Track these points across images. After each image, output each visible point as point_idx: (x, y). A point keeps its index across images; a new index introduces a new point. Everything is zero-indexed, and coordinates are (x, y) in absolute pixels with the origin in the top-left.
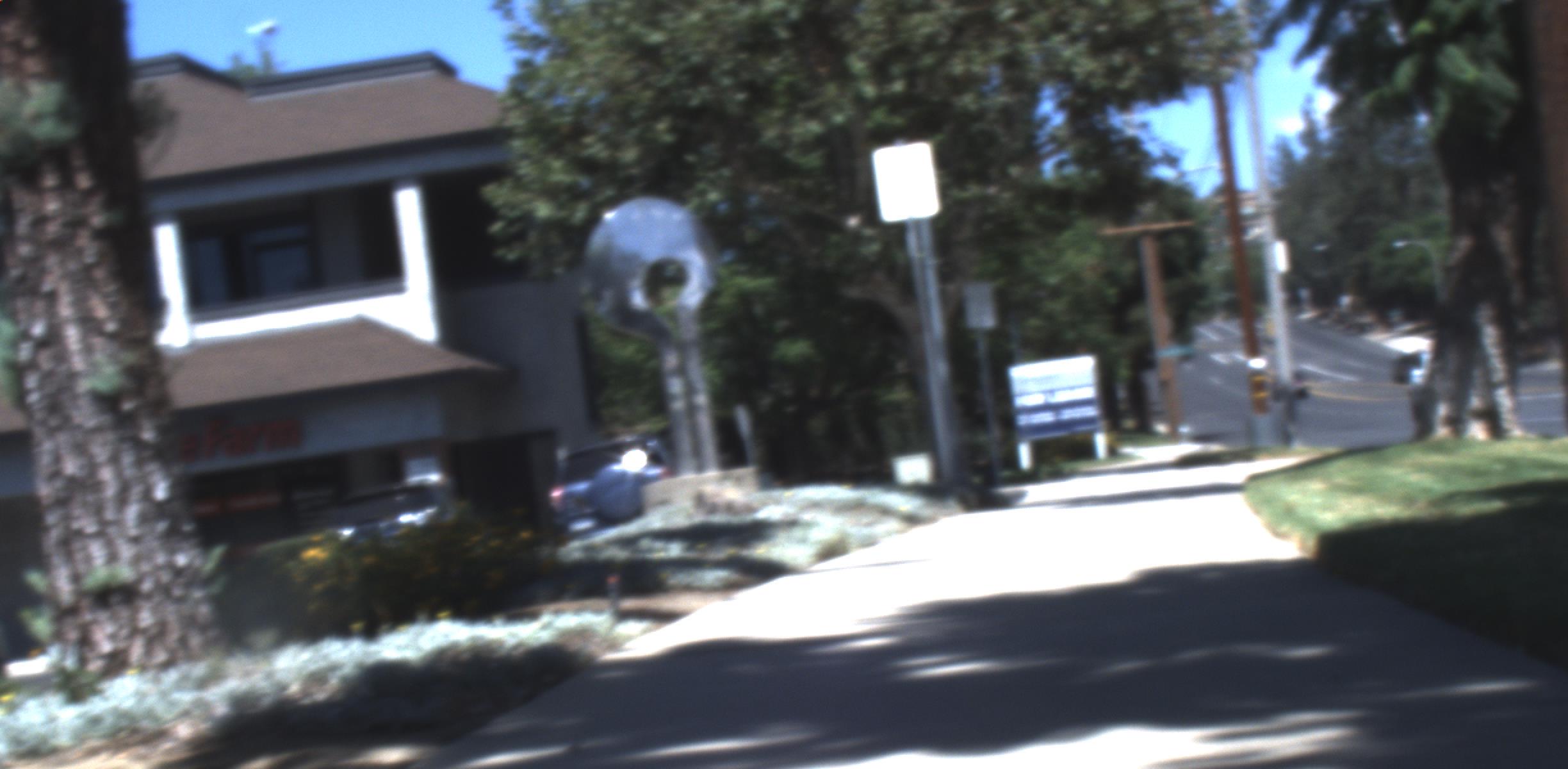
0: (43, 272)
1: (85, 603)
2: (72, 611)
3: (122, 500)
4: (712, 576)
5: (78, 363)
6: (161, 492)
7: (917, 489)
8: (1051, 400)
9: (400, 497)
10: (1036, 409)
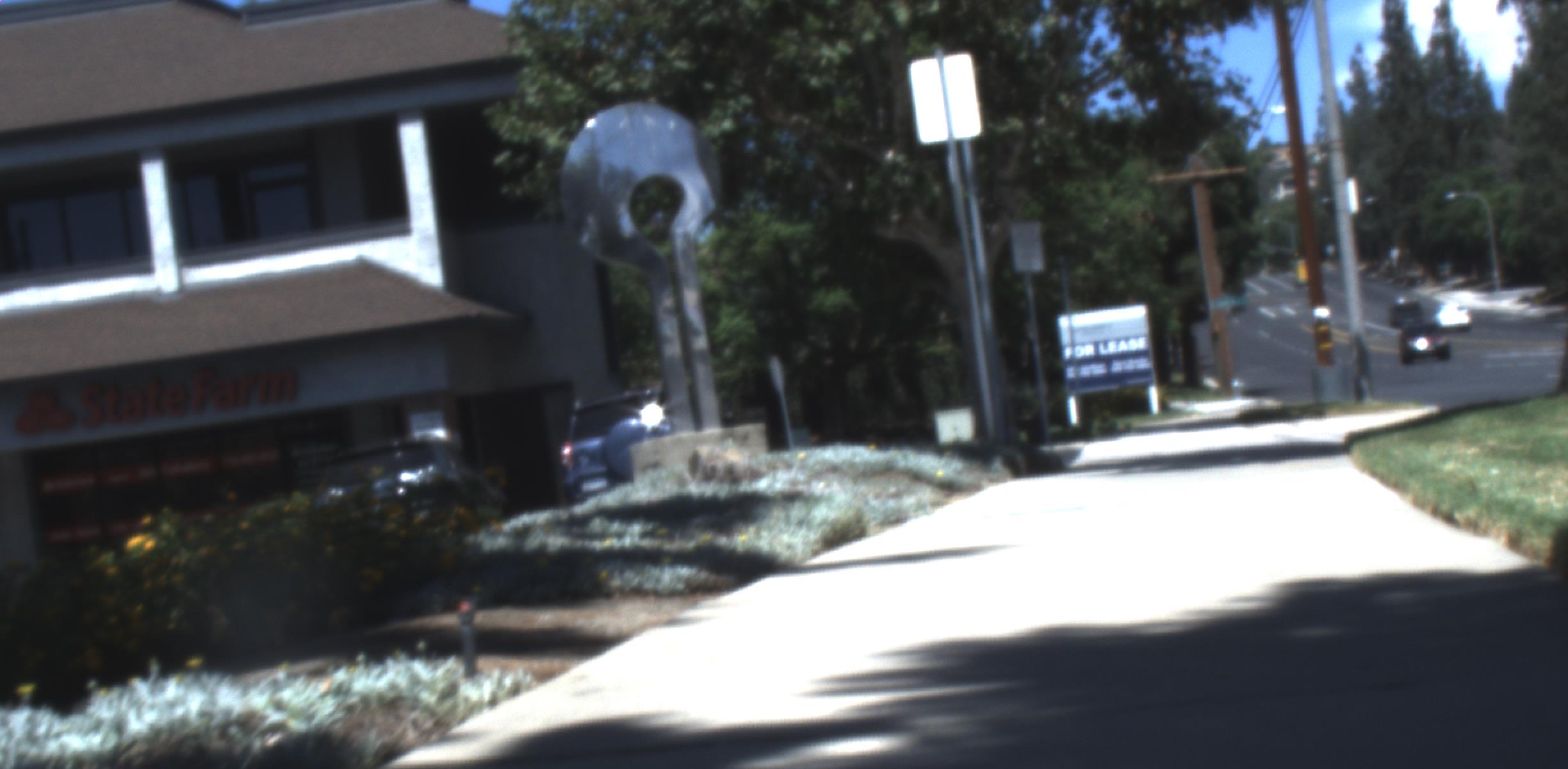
7: (959, 450)
8: (1103, 351)
9: (399, 454)
10: (1087, 361)
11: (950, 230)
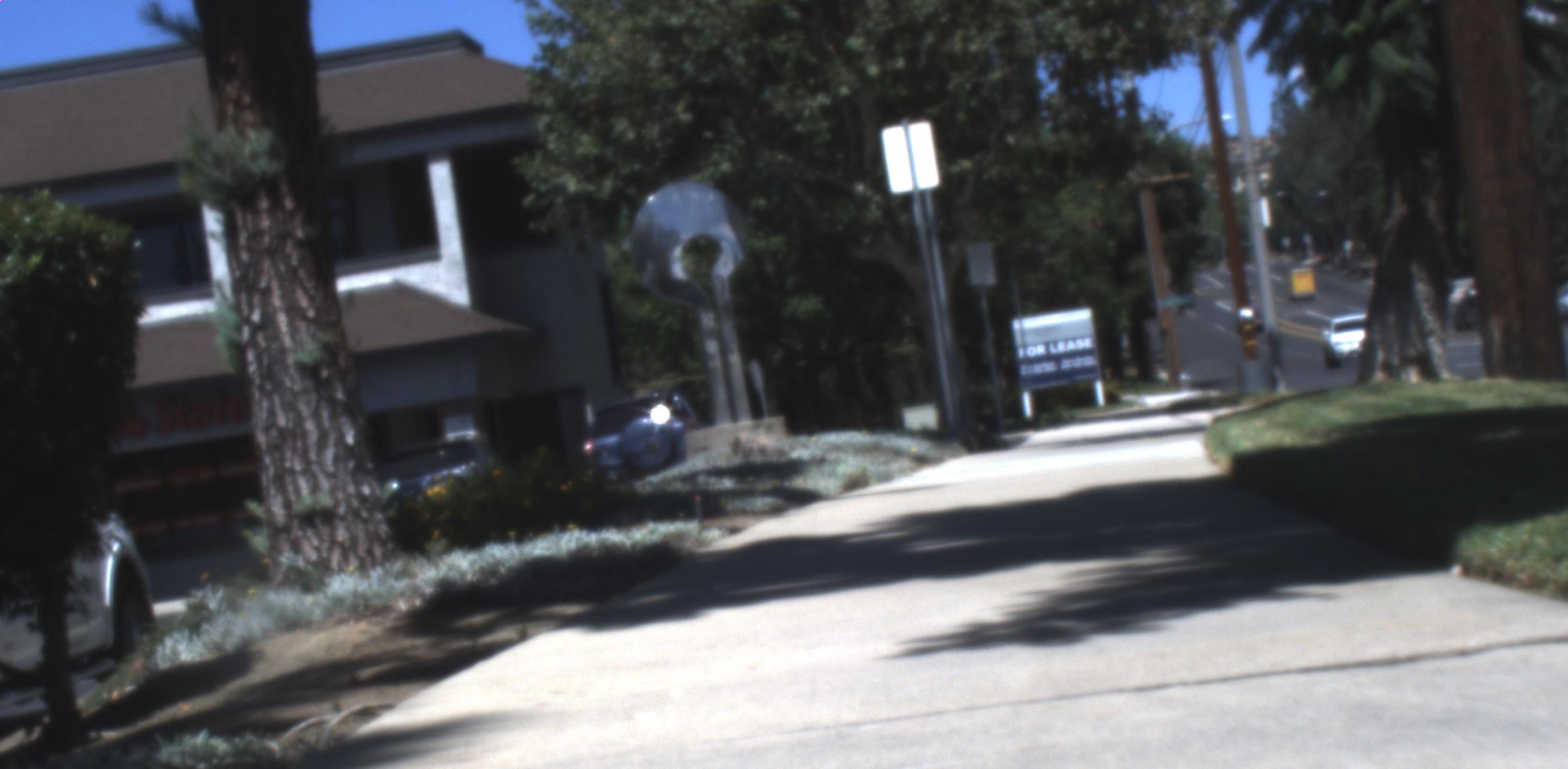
0: (259, 273)
1: (295, 523)
2: (287, 529)
3: (322, 445)
4: (760, 502)
5: (288, 341)
6: (350, 439)
7: (925, 434)
8: (1053, 350)
9: (442, 453)
10: (1038, 360)
11: (913, 252)
